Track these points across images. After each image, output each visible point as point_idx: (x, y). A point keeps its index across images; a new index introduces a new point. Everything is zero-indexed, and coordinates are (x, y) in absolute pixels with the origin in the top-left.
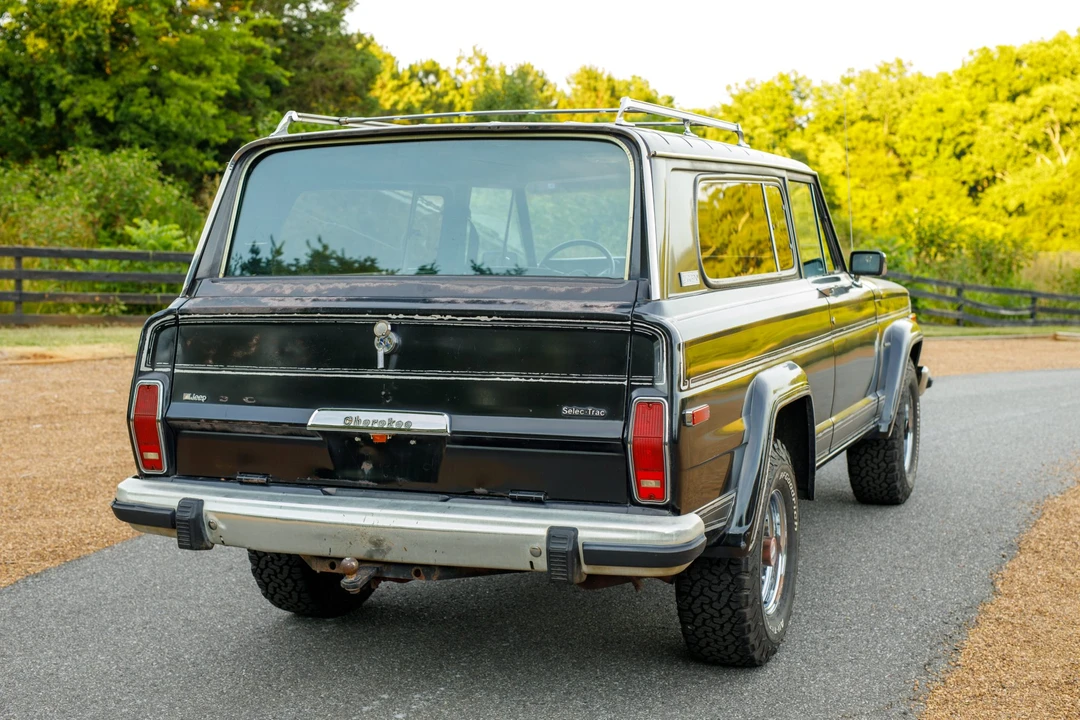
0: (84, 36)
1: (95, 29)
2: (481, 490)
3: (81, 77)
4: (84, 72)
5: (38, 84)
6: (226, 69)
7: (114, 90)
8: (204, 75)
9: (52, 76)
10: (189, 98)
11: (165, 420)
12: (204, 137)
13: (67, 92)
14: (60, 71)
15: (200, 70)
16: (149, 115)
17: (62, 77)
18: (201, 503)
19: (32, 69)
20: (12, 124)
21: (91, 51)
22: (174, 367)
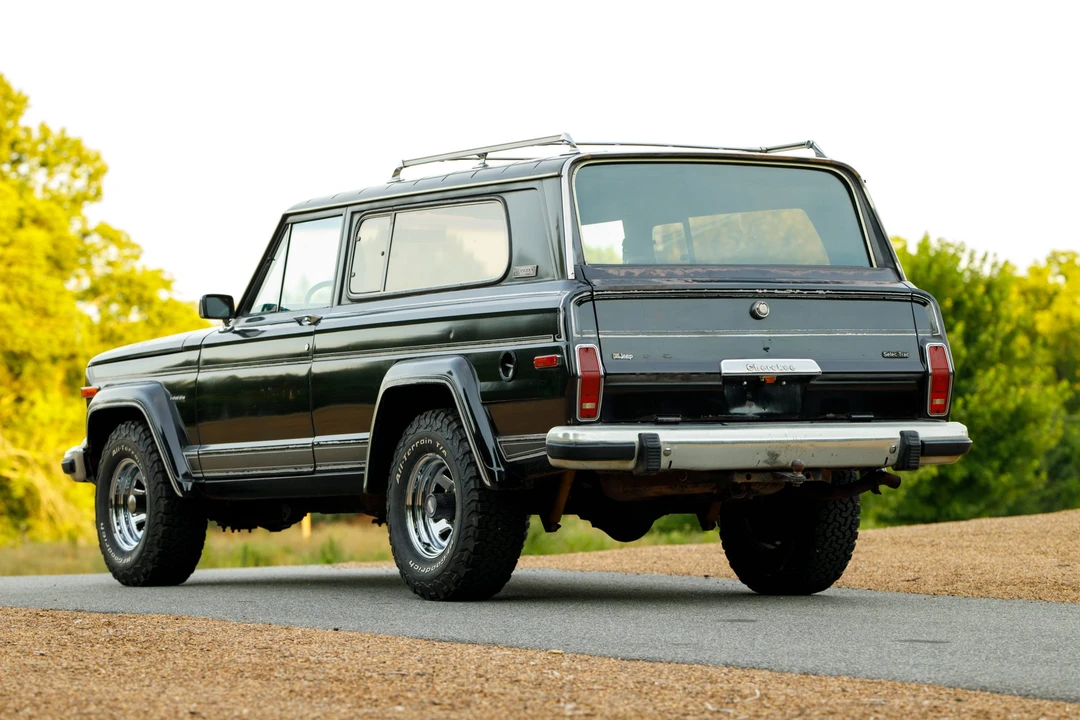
2: (831, 415)
11: (606, 374)
18: (655, 437)
22: (598, 334)
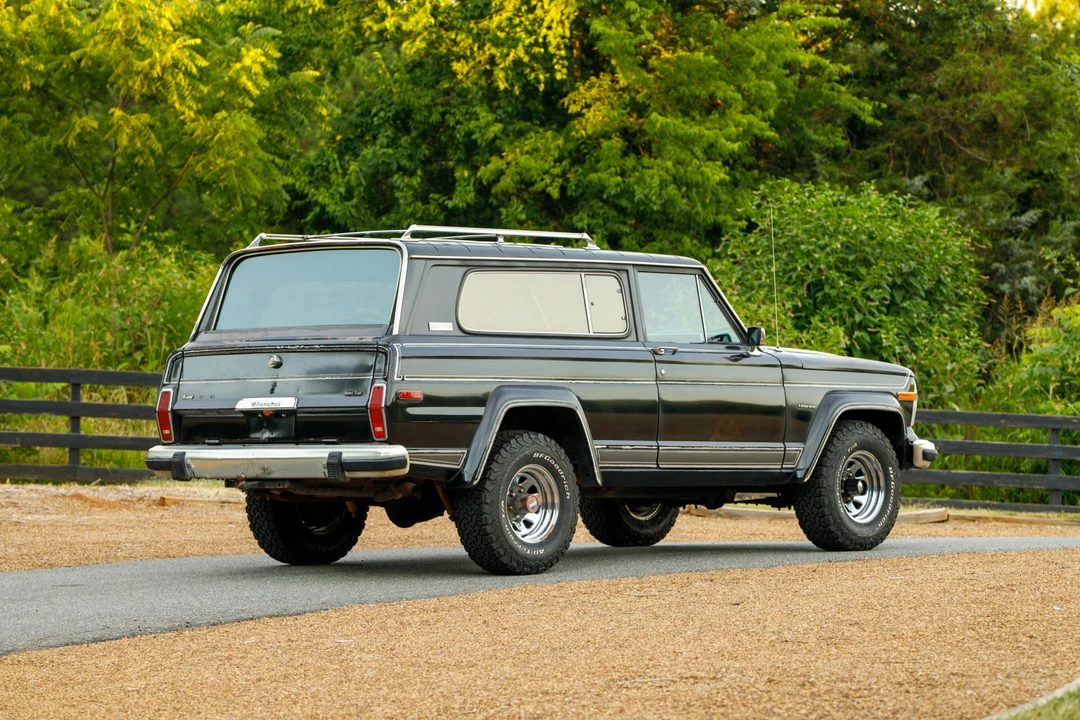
0: (526, 59)
1: (545, 45)
2: (312, 439)
3: (522, 125)
4: (527, 115)
5: (452, 137)
6: (753, 104)
7: (571, 146)
8: (715, 116)
9: (473, 124)
10: (685, 156)
11: (172, 409)
12: (711, 219)
13: (494, 149)
14: (484, 115)
15: (711, 107)
16: (617, 185)
17: (488, 125)
19: (443, 114)
20: (409, 204)
21: (538, 81)
